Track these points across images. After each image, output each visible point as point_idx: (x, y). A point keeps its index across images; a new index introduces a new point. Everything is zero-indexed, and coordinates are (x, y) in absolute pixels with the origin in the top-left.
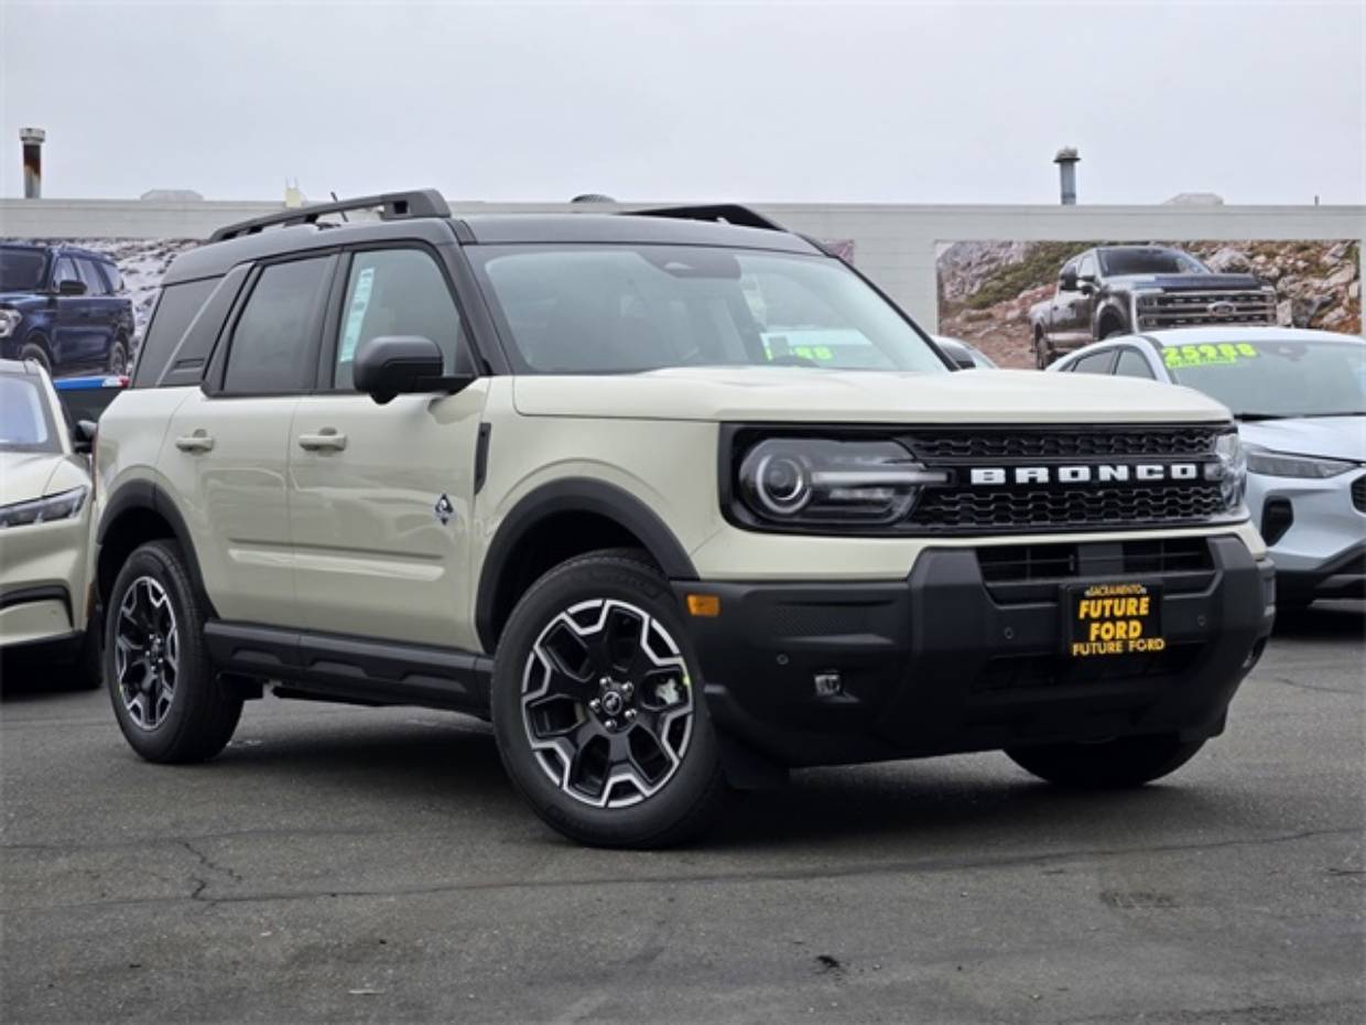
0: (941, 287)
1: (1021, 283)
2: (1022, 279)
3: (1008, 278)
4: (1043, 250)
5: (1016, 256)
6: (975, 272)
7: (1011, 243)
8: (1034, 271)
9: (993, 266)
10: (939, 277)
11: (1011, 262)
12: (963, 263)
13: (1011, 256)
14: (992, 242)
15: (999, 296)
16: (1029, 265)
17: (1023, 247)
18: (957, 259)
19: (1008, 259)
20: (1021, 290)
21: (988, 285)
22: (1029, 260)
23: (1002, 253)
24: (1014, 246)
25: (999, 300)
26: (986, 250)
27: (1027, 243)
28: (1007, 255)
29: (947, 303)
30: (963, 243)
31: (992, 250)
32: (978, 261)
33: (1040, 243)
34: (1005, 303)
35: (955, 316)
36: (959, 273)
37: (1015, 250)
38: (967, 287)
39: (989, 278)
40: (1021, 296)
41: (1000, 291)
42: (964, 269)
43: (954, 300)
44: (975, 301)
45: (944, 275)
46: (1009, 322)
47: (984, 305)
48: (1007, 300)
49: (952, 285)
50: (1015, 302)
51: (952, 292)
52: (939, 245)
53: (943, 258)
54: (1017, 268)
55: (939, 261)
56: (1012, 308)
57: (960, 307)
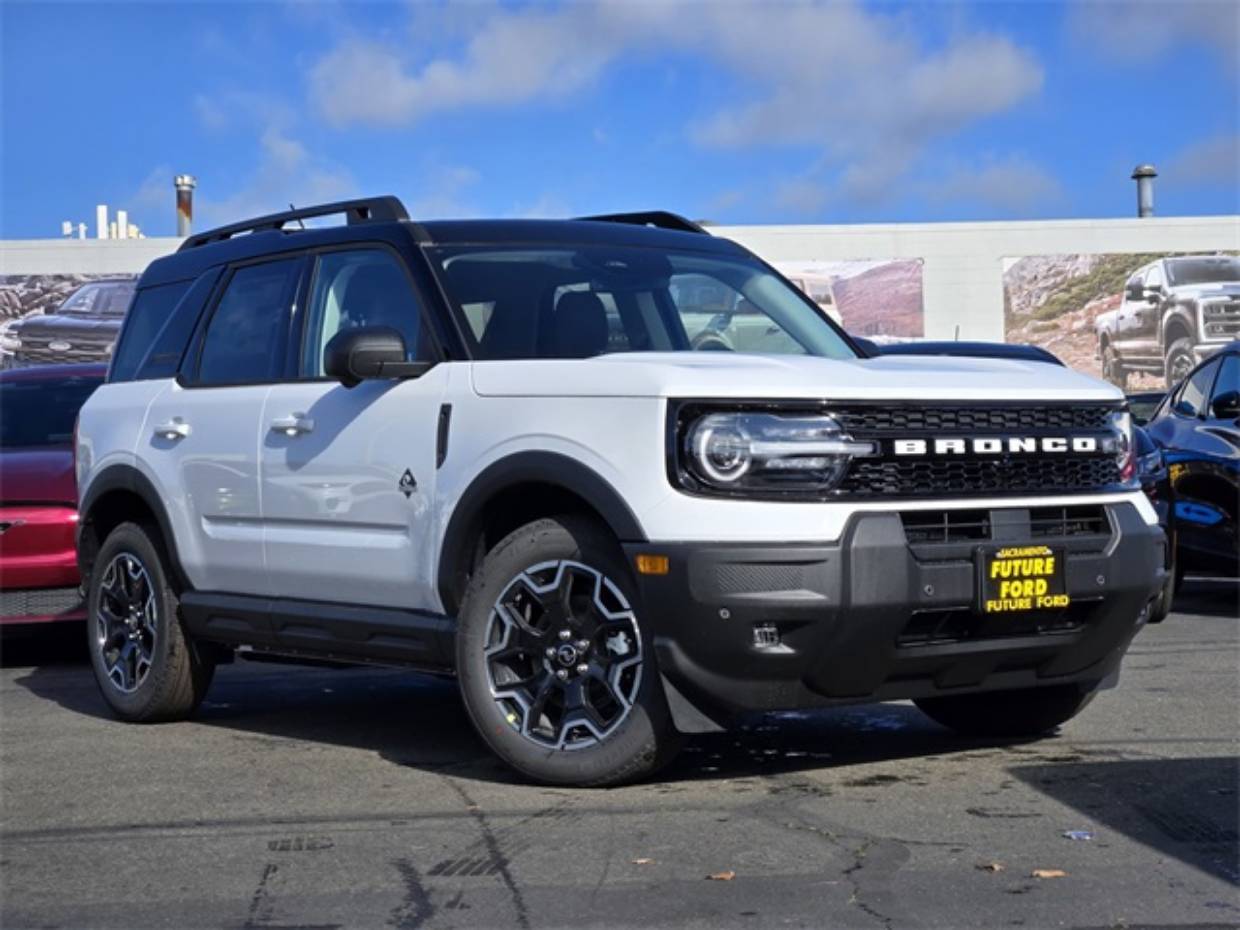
0: (1007, 300)
1: (1086, 295)
2: (1089, 290)
3: (1075, 290)
4: (1109, 263)
5: (1083, 268)
6: (1042, 284)
7: (1077, 257)
8: (1100, 283)
9: (1059, 279)
10: (1006, 291)
11: (1077, 274)
12: (1030, 276)
13: (1077, 269)
14: (1059, 256)
15: (1065, 307)
16: (1095, 277)
17: (1089, 260)
18: (1024, 273)
19: (1074, 272)
20: (1087, 300)
21: (1054, 297)
22: (1095, 273)
23: (1068, 266)
24: (1081, 259)
25: (1066, 311)
26: (1052, 264)
27: (1093, 256)
28: (1074, 268)
29: (1014, 315)
30: (1029, 257)
31: (1058, 264)
32: (1045, 274)
33: (1107, 255)
34: (1071, 313)
35: (1022, 327)
36: (1026, 287)
37: (1083, 263)
38: (1033, 300)
39: (1055, 290)
40: (1087, 306)
41: (1066, 302)
42: (1030, 282)
43: (1021, 312)
44: (1042, 312)
45: (1011, 289)
46: (1074, 332)
47: (1050, 316)
48: (1074, 310)
49: (1019, 298)
50: (1081, 313)
51: (1018, 305)
52: (1005, 260)
53: (1010, 273)
54: (1082, 280)
55: (1004, 276)
56: (1079, 318)
57: (1025, 319)
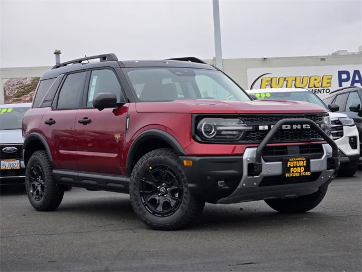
0: (5, 92)
1: (30, 90)
2: (30, 88)
3: (26, 88)
4: (37, 80)
5: (29, 82)
6: (16, 87)
7: (27, 78)
8: (34, 86)
9: (21, 85)
10: (4, 89)
11: (27, 84)
12: (12, 84)
13: (27, 82)
14: (21, 78)
15: (23, 94)
16: (32, 84)
17: (30, 79)
18: (10, 84)
19: (26, 83)
20: (30, 91)
21: (20, 91)
22: (32, 83)
23: (24, 81)
24: (28, 79)
25: (24, 95)
26: (19, 80)
27: (32, 78)
28: (26, 82)
29: (7, 96)
30: (11, 79)
31: (21, 81)
32: (16, 84)
33: (36, 78)
34: (25, 95)
35: (10, 100)
36: (11, 88)
37: (28, 80)
38: (13, 92)
39: (20, 89)
40: (30, 93)
41: (24, 92)
42: (12, 86)
43: (9, 95)
44: (16, 95)
45: (6, 88)
46: (26, 101)
47: (18, 96)
48: (26, 94)
49: (9, 91)
50: (28, 95)
51: (9, 93)
52: (4, 79)
53: (6, 83)
54: (29, 85)
55: (4, 84)
56: (28, 97)
57: (11, 98)
